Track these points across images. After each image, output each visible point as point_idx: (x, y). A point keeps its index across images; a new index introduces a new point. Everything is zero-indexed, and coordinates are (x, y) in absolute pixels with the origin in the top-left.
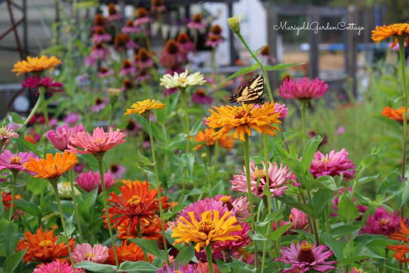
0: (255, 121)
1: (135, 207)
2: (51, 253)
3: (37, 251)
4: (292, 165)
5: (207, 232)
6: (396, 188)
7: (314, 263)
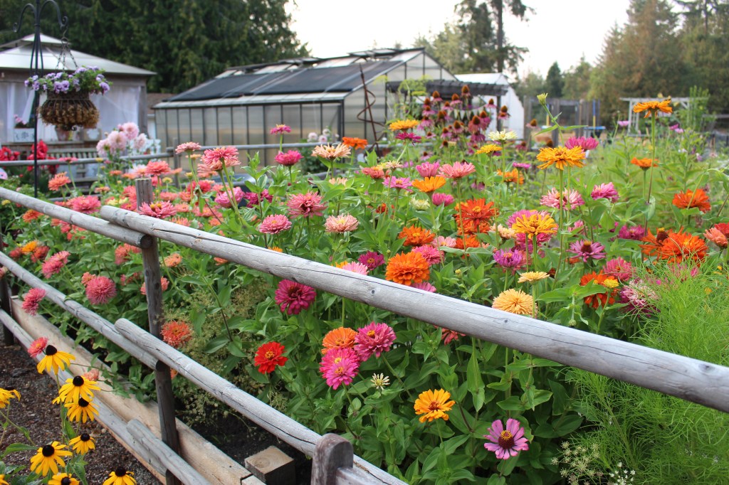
0: (570, 157)
1: (478, 213)
2: (421, 240)
3: (412, 239)
4: (581, 190)
5: (536, 227)
6: (644, 209)
7: (592, 254)
